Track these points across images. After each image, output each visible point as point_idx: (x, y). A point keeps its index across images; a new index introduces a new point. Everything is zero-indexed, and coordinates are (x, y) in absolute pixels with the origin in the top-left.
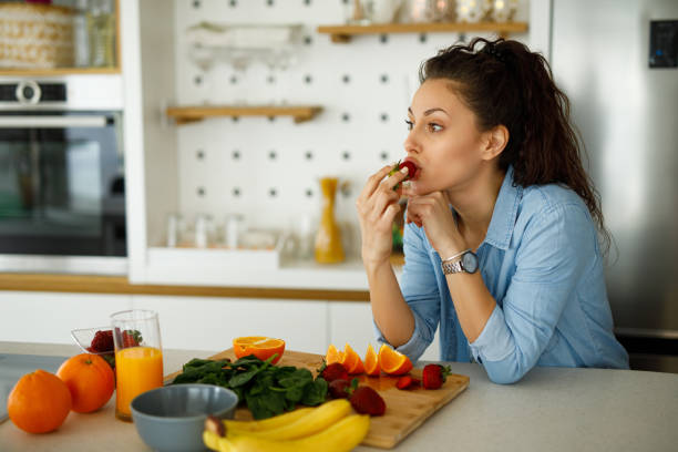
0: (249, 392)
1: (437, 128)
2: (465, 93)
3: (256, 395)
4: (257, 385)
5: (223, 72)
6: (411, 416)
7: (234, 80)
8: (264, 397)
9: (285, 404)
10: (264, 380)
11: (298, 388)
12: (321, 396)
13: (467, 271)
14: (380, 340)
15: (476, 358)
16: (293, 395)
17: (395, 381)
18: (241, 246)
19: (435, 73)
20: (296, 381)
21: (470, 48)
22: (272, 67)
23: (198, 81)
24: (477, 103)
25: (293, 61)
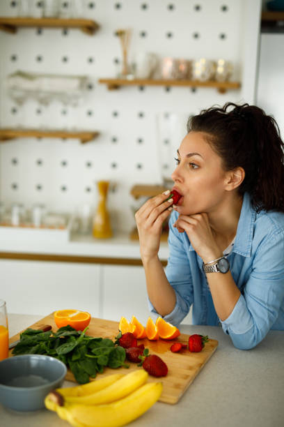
0: (71, 358)
1: (196, 167)
2: (215, 143)
3: (76, 361)
4: (76, 354)
5: (31, 106)
6: (187, 377)
7: (39, 112)
8: (81, 362)
9: (96, 368)
10: (81, 348)
11: (106, 355)
12: (121, 360)
13: (221, 272)
14: (152, 311)
15: (225, 331)
16: (102, 360)
17: (169, 345)
18: (43, 226)
19: (196, 127)
20: (104, 350)
21: (223, 110)
22: (65, 104)
23: (14, 111)
24: (224, 151)
25: (81, 101)
